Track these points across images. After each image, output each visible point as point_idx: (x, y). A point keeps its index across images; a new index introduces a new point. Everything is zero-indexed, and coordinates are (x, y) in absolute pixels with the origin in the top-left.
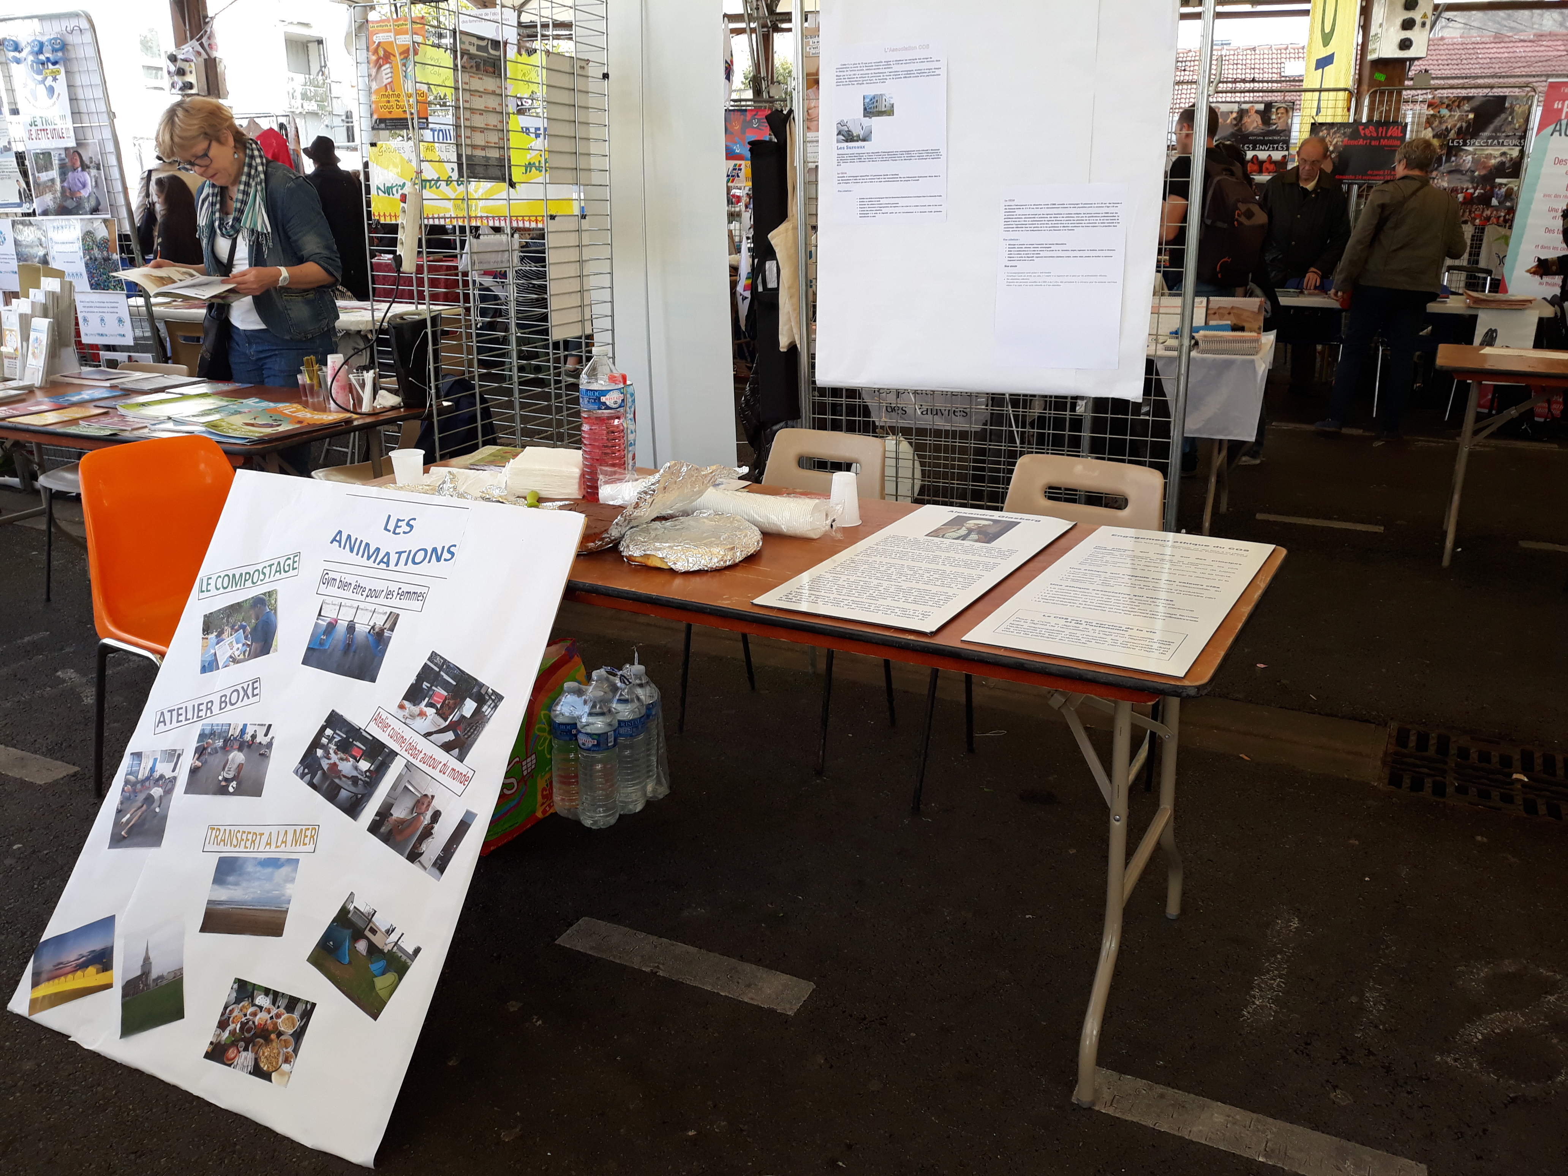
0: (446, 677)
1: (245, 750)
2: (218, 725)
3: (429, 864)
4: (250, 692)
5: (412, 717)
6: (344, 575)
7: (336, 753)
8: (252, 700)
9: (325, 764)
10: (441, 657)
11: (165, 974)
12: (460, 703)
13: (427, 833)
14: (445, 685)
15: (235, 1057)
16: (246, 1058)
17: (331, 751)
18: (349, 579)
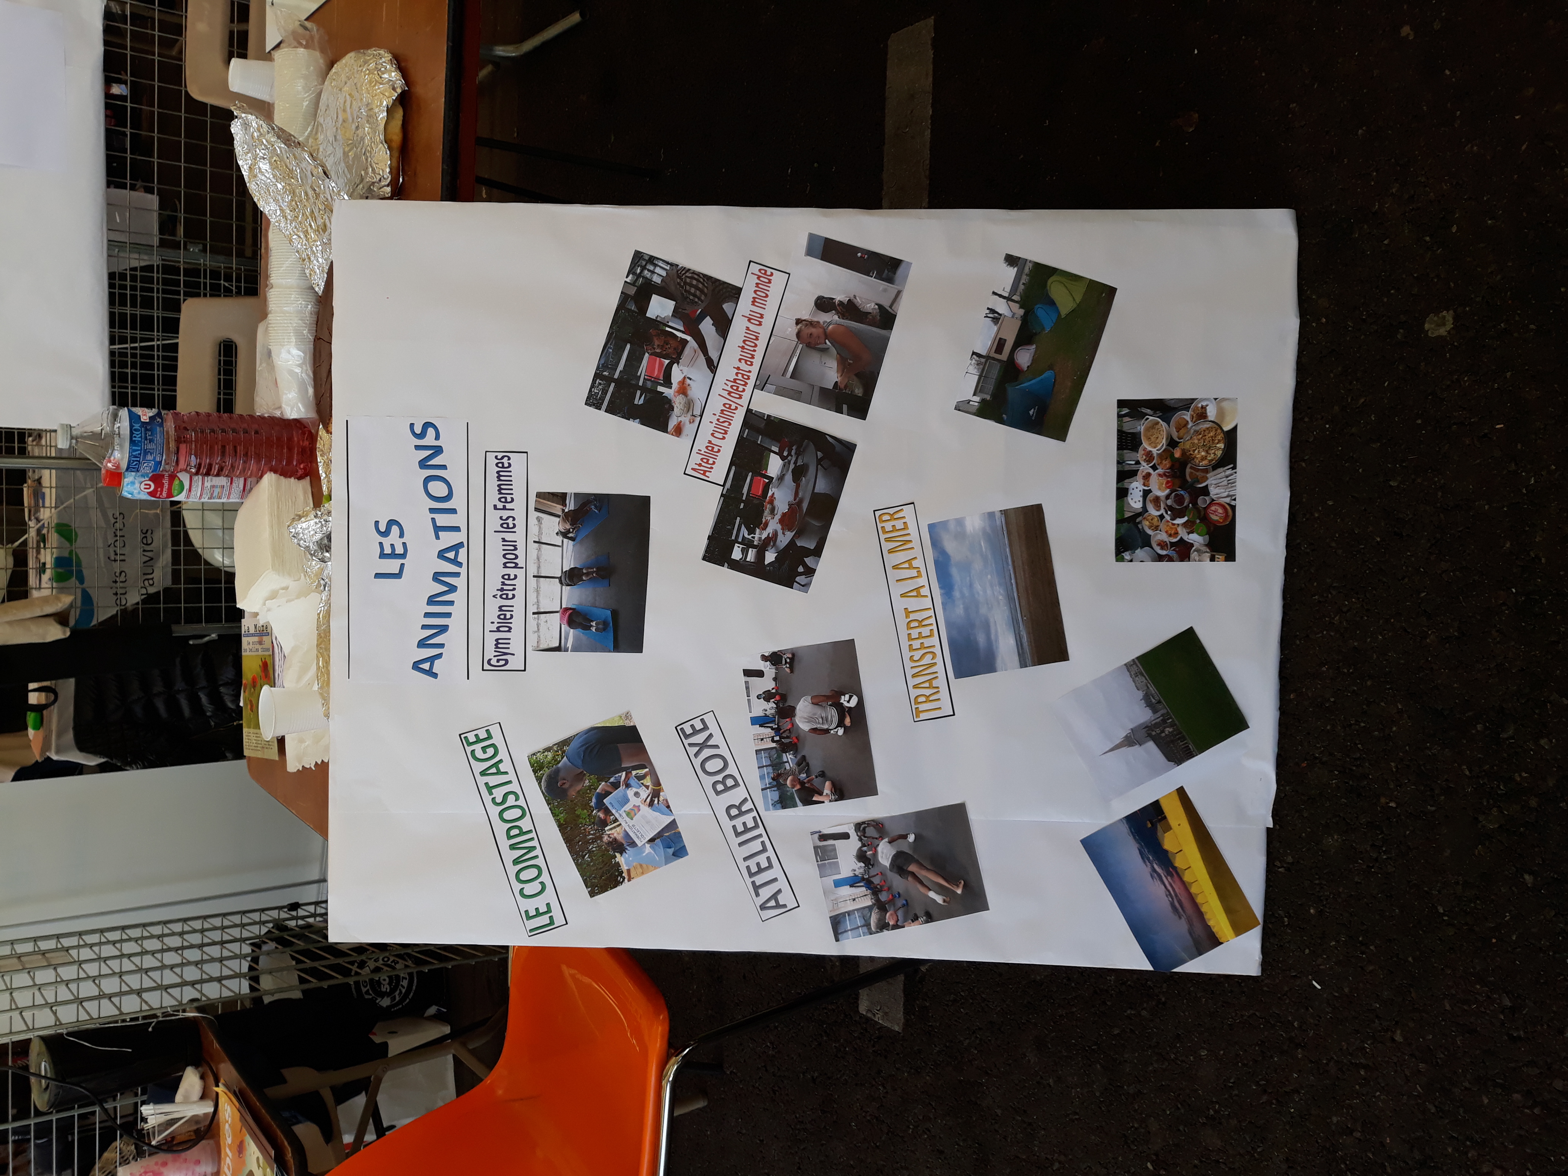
0: (621, 367)
1: (790, 702)
2: (762, 777)
3: (892, 289)
4: (699, 738)
5: (689, 405)
6: (489, 627)
7: (766, 525)
8: (713, 728)
9: (784, 539)
10: (592, 386)
11: (1140, 694)
12: (657, 324)
13: (849, 309)
14: (634, 360)
15: (1220, 505)
16: (1217, 486)
17: (764, 535)
18: (492, 614)
